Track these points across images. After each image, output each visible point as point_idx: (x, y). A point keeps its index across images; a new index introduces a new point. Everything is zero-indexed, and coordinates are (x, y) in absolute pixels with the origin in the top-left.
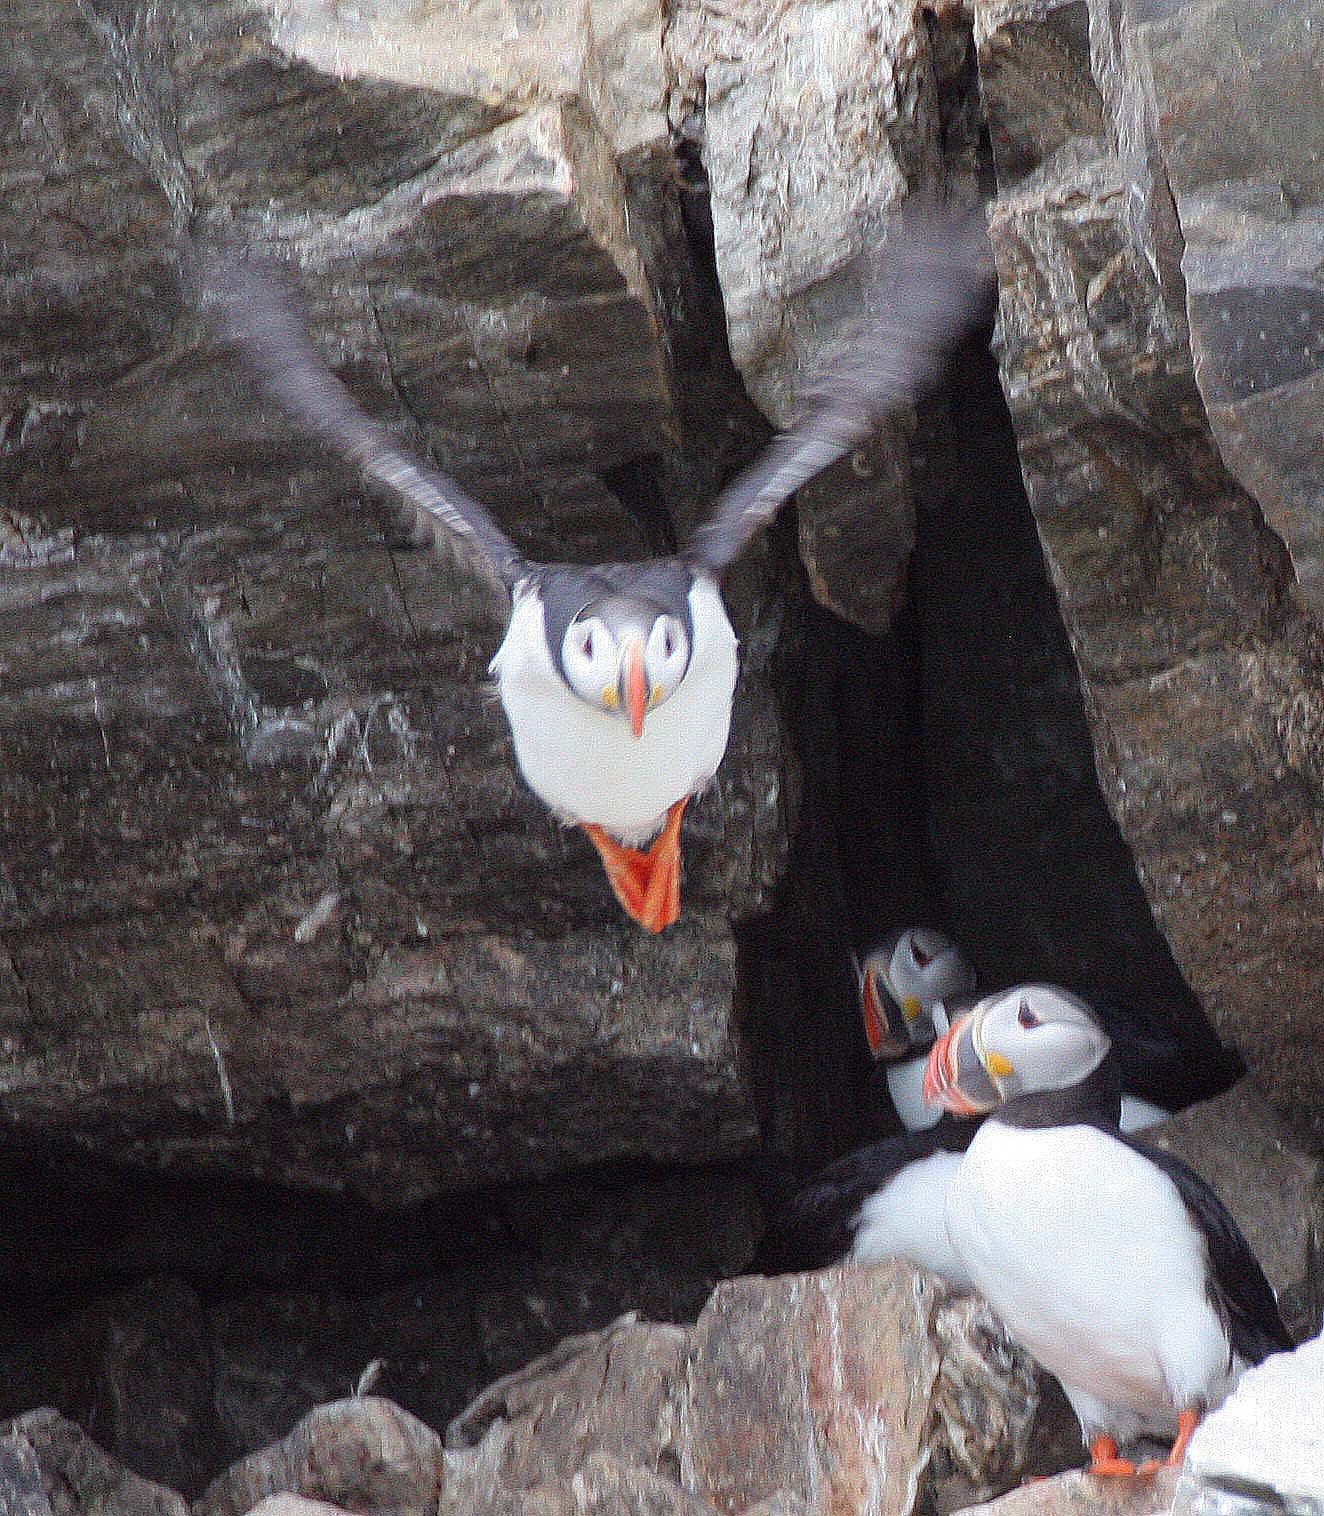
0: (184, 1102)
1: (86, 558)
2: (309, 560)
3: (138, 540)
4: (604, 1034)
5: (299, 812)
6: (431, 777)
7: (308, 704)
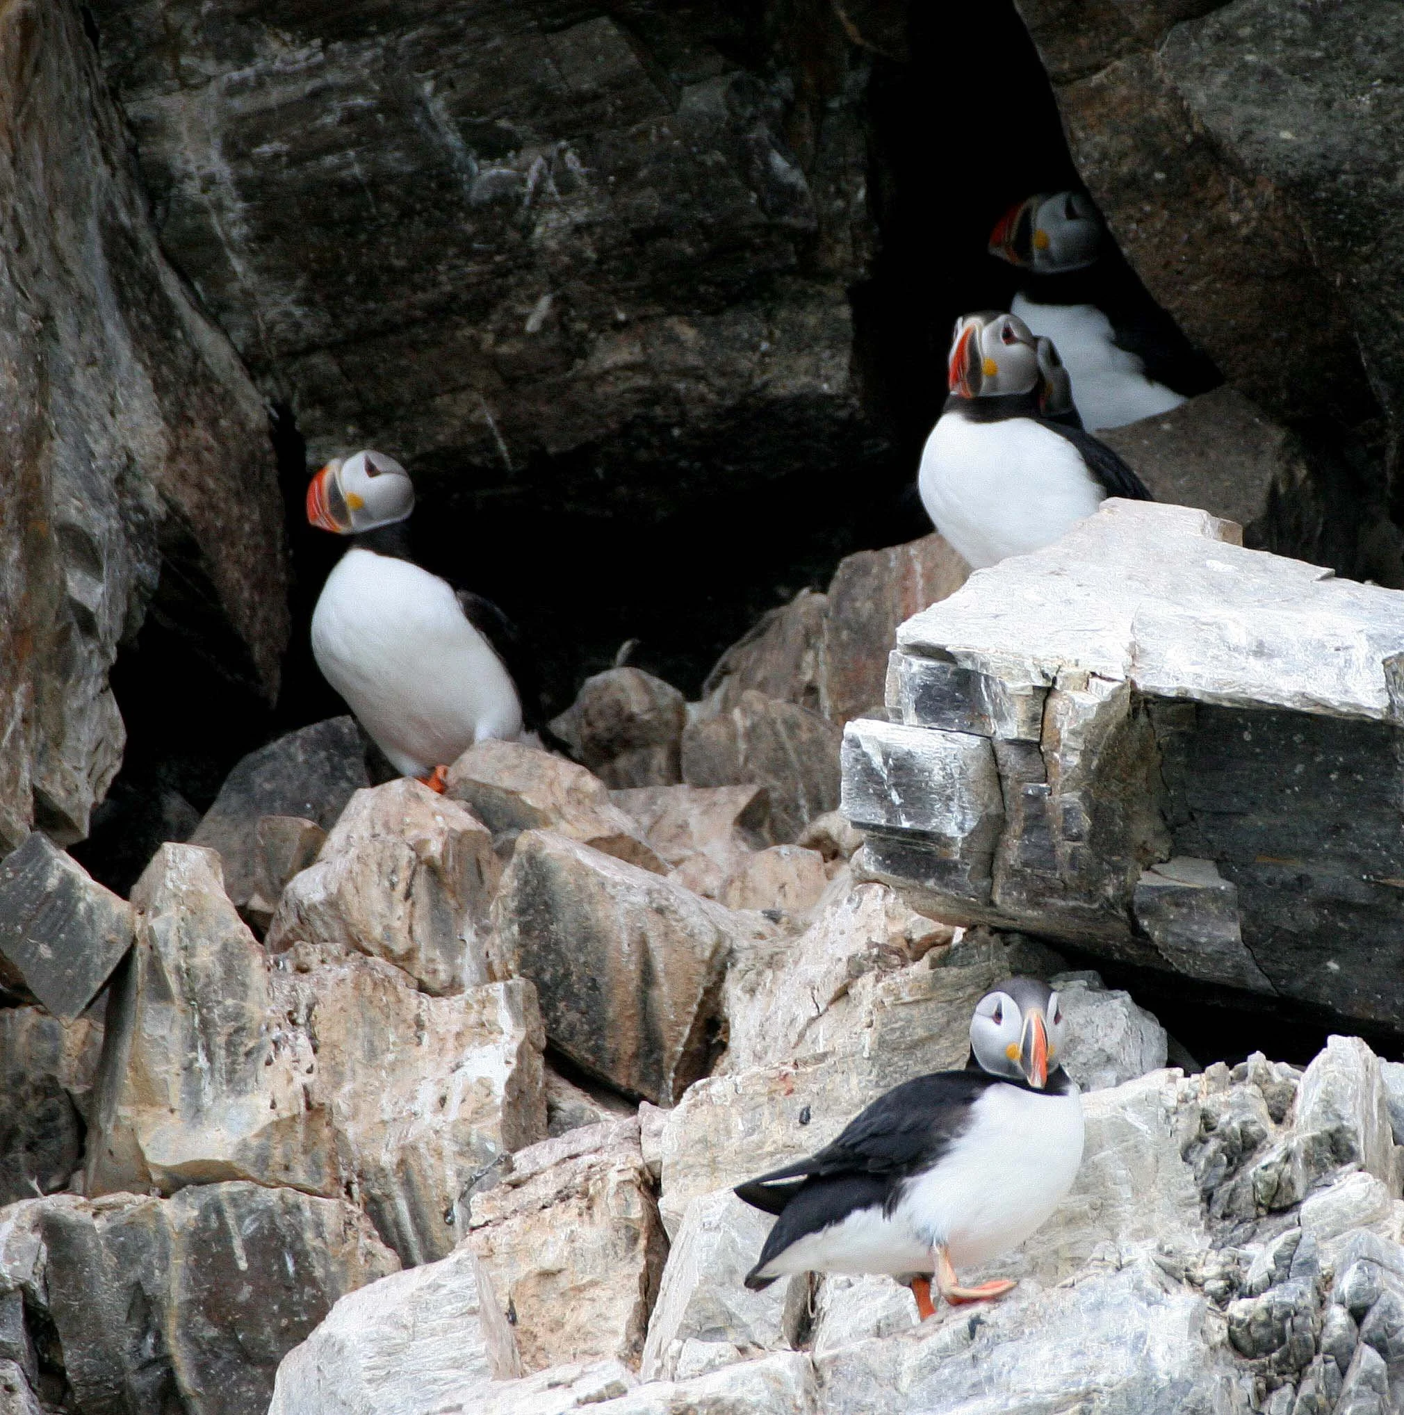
0: (477, 460)
1: (332, 59)
2: (490, 45)
3: (366, 42)
4: (757, 382)
5: (513, 236)
6: (601, 201)
7: (511, 154)
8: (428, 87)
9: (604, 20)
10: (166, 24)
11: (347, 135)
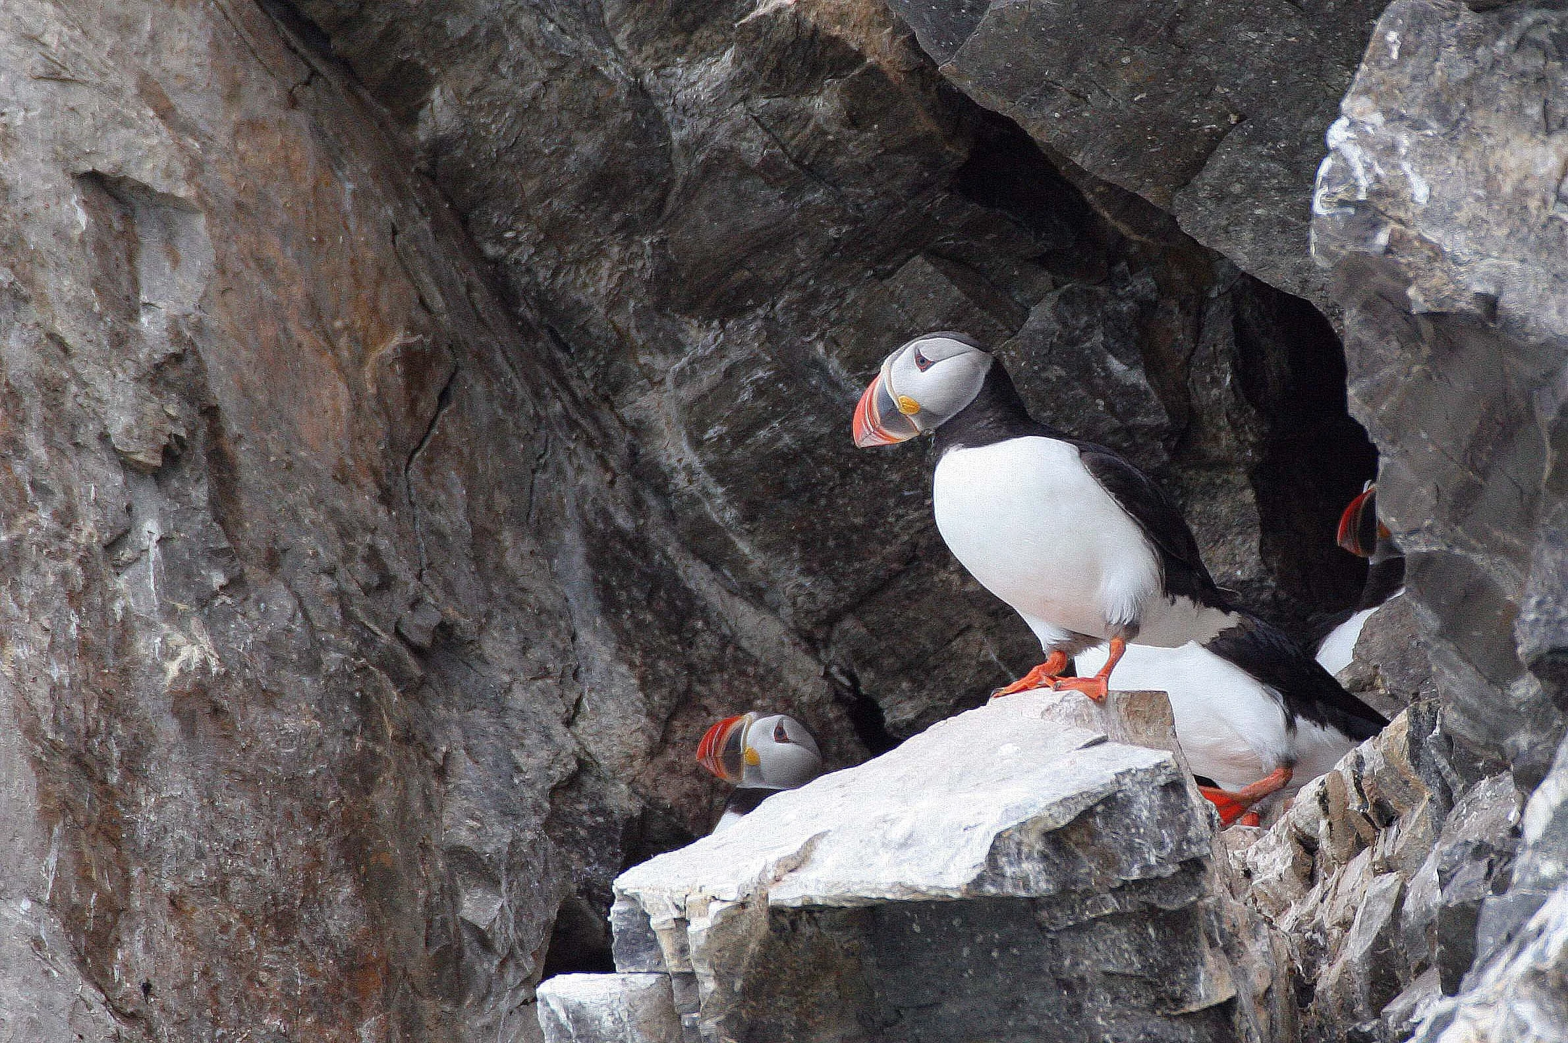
8: (820, 348)
9: (918, 259)
10: (616, 328)
11: (766, 408)
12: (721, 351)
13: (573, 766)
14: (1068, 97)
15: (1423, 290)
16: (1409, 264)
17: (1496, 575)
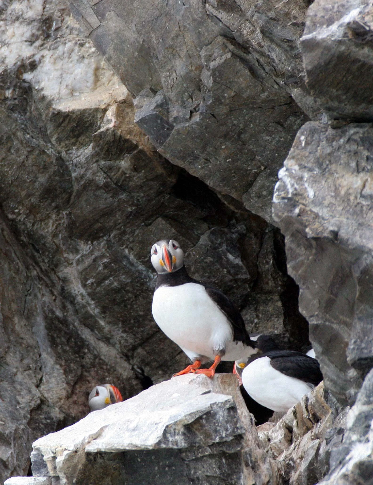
8: (127, 251)
9: (160, 219)
10: (55, 244)
11: (107, 273)
12: (92, 252)
13: (39, 402)
14: (203, 160)
15: (311, 230)
16: (306, 220)
17: (341, 332)
